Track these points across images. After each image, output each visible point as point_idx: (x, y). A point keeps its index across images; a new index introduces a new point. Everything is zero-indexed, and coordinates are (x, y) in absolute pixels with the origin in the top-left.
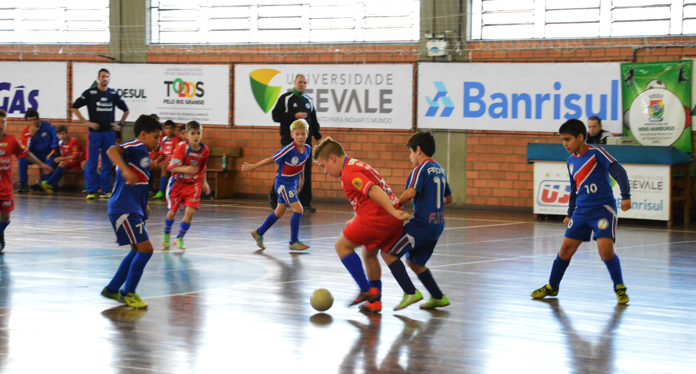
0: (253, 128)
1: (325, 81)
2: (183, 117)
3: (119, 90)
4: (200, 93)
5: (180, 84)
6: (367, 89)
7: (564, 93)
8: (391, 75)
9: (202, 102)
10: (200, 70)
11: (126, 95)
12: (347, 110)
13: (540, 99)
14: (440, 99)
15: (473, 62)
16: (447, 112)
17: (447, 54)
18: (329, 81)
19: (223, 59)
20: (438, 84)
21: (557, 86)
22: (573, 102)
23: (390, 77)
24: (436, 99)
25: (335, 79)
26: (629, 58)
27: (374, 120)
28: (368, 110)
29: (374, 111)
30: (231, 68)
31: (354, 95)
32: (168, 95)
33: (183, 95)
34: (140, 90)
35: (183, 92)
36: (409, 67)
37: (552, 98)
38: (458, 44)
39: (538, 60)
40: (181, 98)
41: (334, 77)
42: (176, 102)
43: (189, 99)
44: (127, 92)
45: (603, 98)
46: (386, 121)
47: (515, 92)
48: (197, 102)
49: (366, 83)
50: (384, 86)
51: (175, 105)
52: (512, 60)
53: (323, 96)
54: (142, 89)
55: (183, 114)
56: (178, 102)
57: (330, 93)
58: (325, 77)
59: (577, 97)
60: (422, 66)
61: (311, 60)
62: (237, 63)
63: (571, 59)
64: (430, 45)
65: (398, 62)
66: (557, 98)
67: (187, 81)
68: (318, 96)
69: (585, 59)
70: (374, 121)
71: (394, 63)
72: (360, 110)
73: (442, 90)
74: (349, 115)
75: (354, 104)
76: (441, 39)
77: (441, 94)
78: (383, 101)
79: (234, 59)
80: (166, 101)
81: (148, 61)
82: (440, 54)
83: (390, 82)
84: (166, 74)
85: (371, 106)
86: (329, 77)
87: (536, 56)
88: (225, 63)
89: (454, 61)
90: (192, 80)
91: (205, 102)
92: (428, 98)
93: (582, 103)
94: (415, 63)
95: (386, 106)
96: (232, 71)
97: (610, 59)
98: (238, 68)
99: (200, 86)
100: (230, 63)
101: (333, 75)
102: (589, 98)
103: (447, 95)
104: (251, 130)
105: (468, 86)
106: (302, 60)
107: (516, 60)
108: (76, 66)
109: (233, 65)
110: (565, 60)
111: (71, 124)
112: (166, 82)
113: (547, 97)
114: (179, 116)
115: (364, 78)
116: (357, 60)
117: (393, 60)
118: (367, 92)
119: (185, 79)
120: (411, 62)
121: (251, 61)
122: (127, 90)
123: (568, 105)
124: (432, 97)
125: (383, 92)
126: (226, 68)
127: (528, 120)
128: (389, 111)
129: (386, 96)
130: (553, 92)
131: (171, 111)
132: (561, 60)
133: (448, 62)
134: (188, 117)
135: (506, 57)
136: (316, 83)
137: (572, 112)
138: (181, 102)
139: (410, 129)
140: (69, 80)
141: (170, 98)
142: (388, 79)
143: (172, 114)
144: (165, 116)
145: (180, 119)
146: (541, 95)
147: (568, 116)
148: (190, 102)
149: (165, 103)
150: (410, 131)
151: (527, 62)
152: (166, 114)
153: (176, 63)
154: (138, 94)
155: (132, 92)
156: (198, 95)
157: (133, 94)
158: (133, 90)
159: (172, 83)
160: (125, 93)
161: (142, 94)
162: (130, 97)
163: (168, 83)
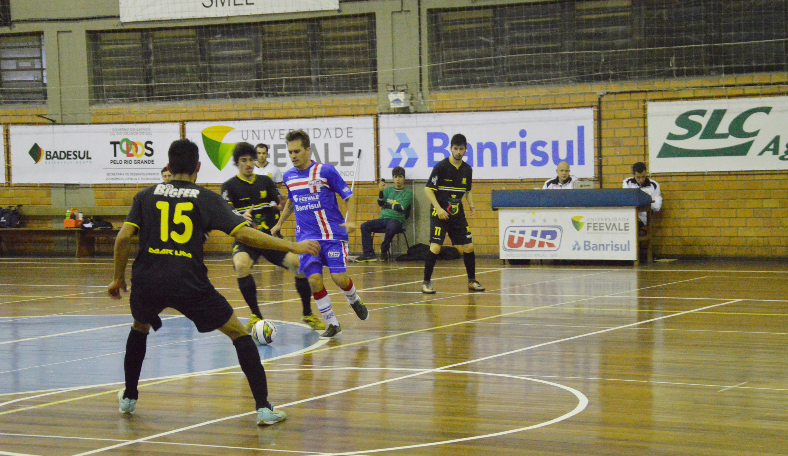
2: (131, 177)
3: (61, 152)
4: (149, 152)
5: (127, 145)
6: (327, 142)
7: (529, 140)
8: (351, 128)
9: (152, 162)
10: (149, 129)
11: (69, 157)
13: (506, 147)
14: (403, 151)
15: (436, 112)
16: (411, 162)
17: (408, 105)
19: (173, 117)
20: (400, 136)
21: (523, 133)
22: (540, 148)
23: (350, 130)
24: (399, 151)
26: (594, 104)
30: (182, 127)
32: (115, 156)
33: (132, 155)
34: (85, 152)
35: (131, 152)
36: (370, 120)
37: (518, 145)
38: (420, 95)
39: (503, 108)
40: (129, 158)
42: (123, 162)
43: (137, 159)
44: (70, 153)
45: (570, 144)
46: (348, 173)
47: (480, 141)
48: (146, 162)
49: (325, 137)
50: (344, 139)
51: (123, 165)
52: (475, 109)
54: (86, 150)
55: (132, 174)
56: (126, 162)
59: (543, 144)
60: (382, 118)
61: (266, 114)
62: (187, 121)
63: (535, 107)
64: (392, 97)
65: (358, 115)
66: (523, 145)
67: (135, 141)
69: (550, 107)
71: (353, 115)
73: (404, 142)
76: (403, 91)
77: (404, 145)
78: (343, 154)
79: (184, 117)
81: (92, 121)
82: (402, 105)
83: (350, 135)
84: (112, 134)
85: (331, 160)
88: (175, 122)
89: (416, 112)
90: (141, 140)
91: (155, 162)
92: (390, 150)
93: (548, 150)
94: (375, 116)
95: (347, 159)
96: (183, 129)
97: (575, 105)
98: (189, 126)
99: (149, 145)
100: (180, 121)
102: (555, 145)
103: (410, 146)
105: (431, 136)
106: (257, 116)
108: (13, 129)
109: (183, 123)
110: (529, 107)
111: (11, 188)
112: (112, 143)
113: (513, 145)
114: (127, 177)
115: (323, 132)
116: (315, 114)
117: (353, 114)
118: (326, 145)
119: (132, 138)
120: (371, 115)
121: (203, 118)
122: (71, 152)
123: (534, 151)
124: (395, 149)
125: (343, 145)
126: (176, 127)
127: (495, 168)
128: (350, 164)
129: (347, 149)
130: (519, 140)
131: (119, 171)
132: (526, 107)
133: (410, 113)
134: (137, 177)
135: (468, 106)
136: (272, 138)
137: (539, 159)
138: (130, 162)
139: (372, 181)
140: (6, 144)
141: (118, 159)
142: (348, 132)
143: (120, 174)
144: (113, 177)
145: (129, 179)
146: (506, 143)
147: (535, 163)
148: (139, 162)
149: (113, 163)
150: (373, 184)
151: (491, 111)
152: (114, 174)
153: (122, 123)
154: (82, 156)
155: (75, 153)
156: (147, 155)
157: (77, 155)
158: (76, 152)
159: (118, 143)
160: (68, 155)
161: (86, 156)
162: (74, 159)
163: (114, 143)
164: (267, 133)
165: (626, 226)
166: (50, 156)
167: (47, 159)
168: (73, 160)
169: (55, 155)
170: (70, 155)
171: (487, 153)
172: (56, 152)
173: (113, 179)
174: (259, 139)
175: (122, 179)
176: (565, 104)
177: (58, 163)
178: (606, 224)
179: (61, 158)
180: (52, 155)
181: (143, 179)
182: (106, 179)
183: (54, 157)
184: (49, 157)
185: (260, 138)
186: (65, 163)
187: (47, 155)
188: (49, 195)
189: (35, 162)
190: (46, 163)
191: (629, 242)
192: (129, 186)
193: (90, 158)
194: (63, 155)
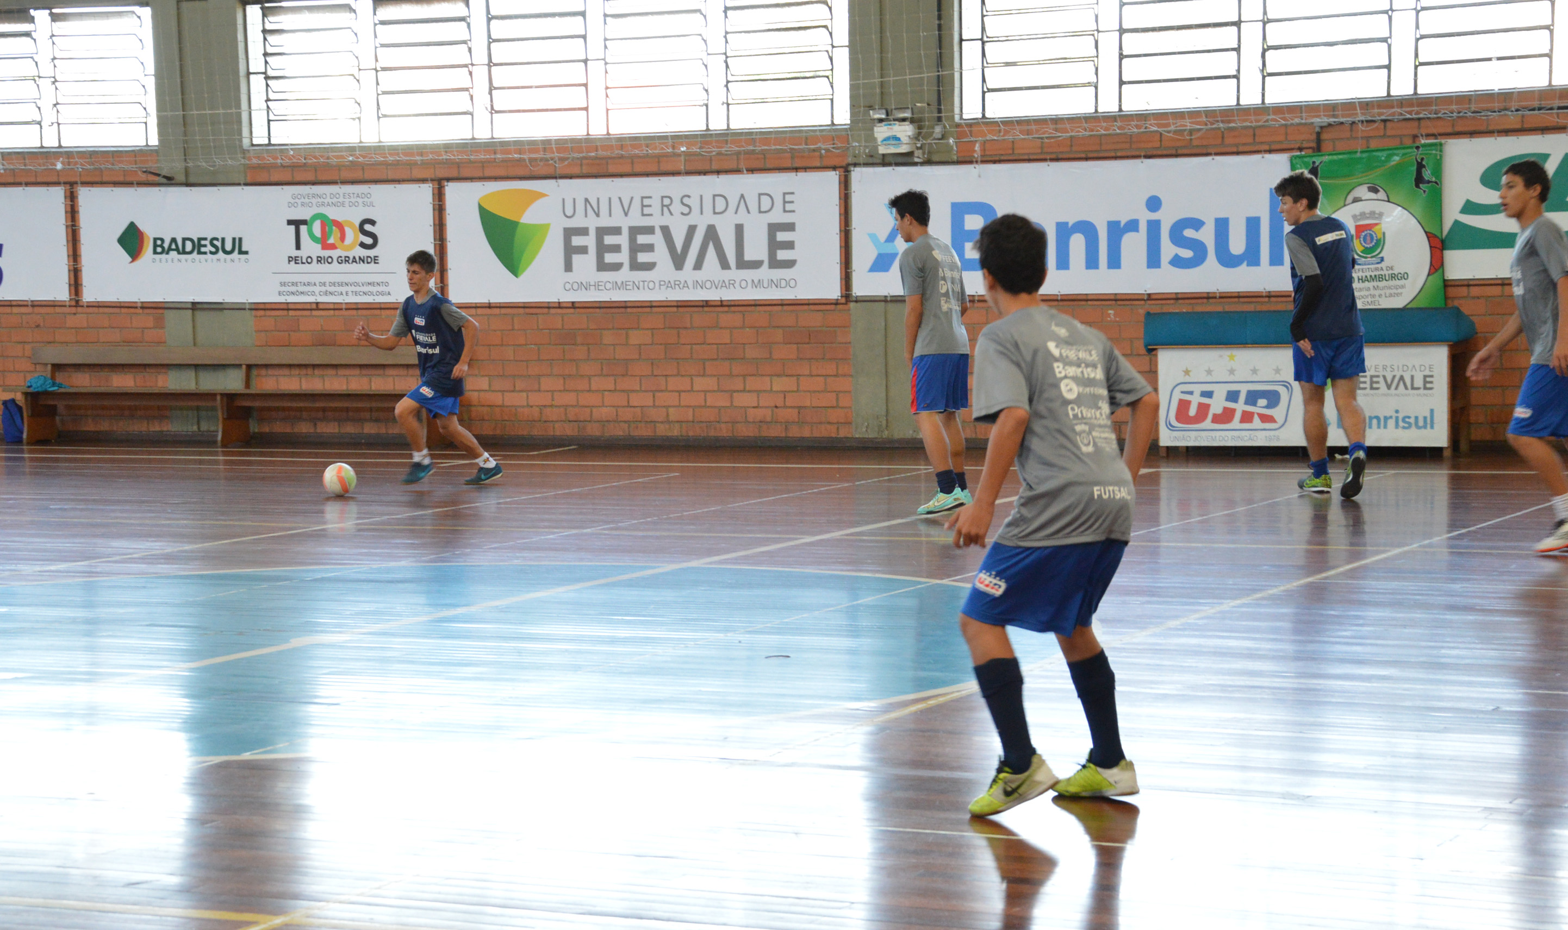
0: (490, 306)
1: (646, 211)
2: (332, 289)
3: (184, 240)
4: (369, 241)
5: (323, 225)
6: (739, 222)
7: (1167, 218)
8: (791, 193)
9: (375, 260)
10: (368, 195)
11: (203, 249)
12: (698, 266)
13: (1117, 231)
15: (971, 163)
17: (913, 149)
18: (656, 208)
19: (417, 174)
21: (1154, 204)
22: (1189, 233)
23: (788, 198)
24: (891, 238)
25: (667, 206)
26: (1305, 145)
27: (756, 282)
28: (743, 264)
29: (756, 265)
30: (436, 191)
31: (712, 234)
32: (298, 247)
33: (333, 247)
34: (234, 239)
35: (331, 241)
36: (832, 179)
37: (1143, 227)
38: (937, 129)
39: (1113, 154)
40: (326, 253)
41: (667, 201)
42: (315, 260)
43: (344, 254)
44: (203, 242)
45: (1253, 224)
46: (783, 284)
47: (1063, 219)
48: (362, 260)
49: (736, 212)
50: (778, 217)
51: (315, 266)
52: (1053, 156)
53: (642, 239)
54: (237, 237)
55: (334, 284)
56: (320, 260)
57: (658, 231)
58: (646, 202)
59: (1197, 224)
60: (857, 174)
61: (612, 169)
62: (448, 180)
63: (1180, 152)
64: (881, 132)
65: (805, 169)
66: (1154, 227)
67: (339, 219)
68: (632, 239)
69: (1211, 150)
70: (758, 284)
71: (796, 169)
72: (725, 265)
74: (700, 275)
75: (711, 252)
76: (904, 120)
78: (774, 245)
79: (441, 173)
80: (293, 260)
81: (249, 180)
82: (904, 149)
83: (788, 207)
84: (291, 205)
85: (748, 257)
86: (656, 203)
87: (1104, 147)
88: (424, 181)
89: (928, 162)
90: (352, 216)
91: (380, 260)
92: (873, 237)
93: (1207, 236)
94: (842, 170)
95: (782, 255)
96: (439, 196)
97: (1267, 148)
98: (451, 190)
99: (368, 227)
100: (432, 180)
101: (663, 197)
102: (1222, 226)
104: (488, 311)
105: (959, 210)
106: (594, 170)
107: (1060, 156)
108: (86, 196)
109: (439, 184)
111: (79, 309)
112: (290, 222)
113: (1133, 226)
114: (323, 289)
115: (733, 202)
116: (715, 167)
117: (796, 165)
118: (739, 229)
119: (333, 213)
120: (834, 168)
121: (481, 175)
122: (205, 239)
123: (1177, 237)
124: (883, 236)
125: (773, 229)
126: (426, 191)
127: (1092, 272)
128: (790, 264)
129: (781, 236)
131: (305, 278)
132: (1159, 153)
133: (915, 164)
134: (344, 289)
135: (1039, 151)
136: (626, 214)
137: (1187, 254)
138: (329, 260)
139: (836, 298)
140: (70, 223)
141: (303, 253)
142: (785, 202)
143: (309, 284)
144: (293, 289)
145: (326, 293)
146: (1119, 222)
147: (1177, 262)
148: (347, 260)
149: (292, 263)
150: (836, 303)
151: (1087, 159)
152: (294, 284)
153: (314, 183)
154: (228, 247)
155: (215, 242)
156: (363, 245)
157: (218, 246)
158: (217, 239)
159: (304, 222)
160: (200, 246)
161: (238, 247)
162: (211, 253)
163: (296, 224)
164: (615, 203)
165: (1427, 380)
166: (160, 247)
167: (155, 252)
168: (209, 256)
169: (173, 246)
170: (205, 246)
171: (1077, 243)
172: (174, 240)
173: (293, 293)
174: (598, 215)
175: (313, 293)
176: (1244, 144)
177: (179, 260)
178: (1384, 377)
179: (184, 252)
180: (166, 245)
181: (356, 293)
182: (280, 293)
183: (170, 249)
184: (159, 250)
185: (601, 214)
186: (193, 261)
187: (155, 246)
188: (160, 323)
189: (130, 259)
190: (154, 259)
191: (1432, 411)
192: (327, 306)
193: (246, 253)
194: (189, 246)
